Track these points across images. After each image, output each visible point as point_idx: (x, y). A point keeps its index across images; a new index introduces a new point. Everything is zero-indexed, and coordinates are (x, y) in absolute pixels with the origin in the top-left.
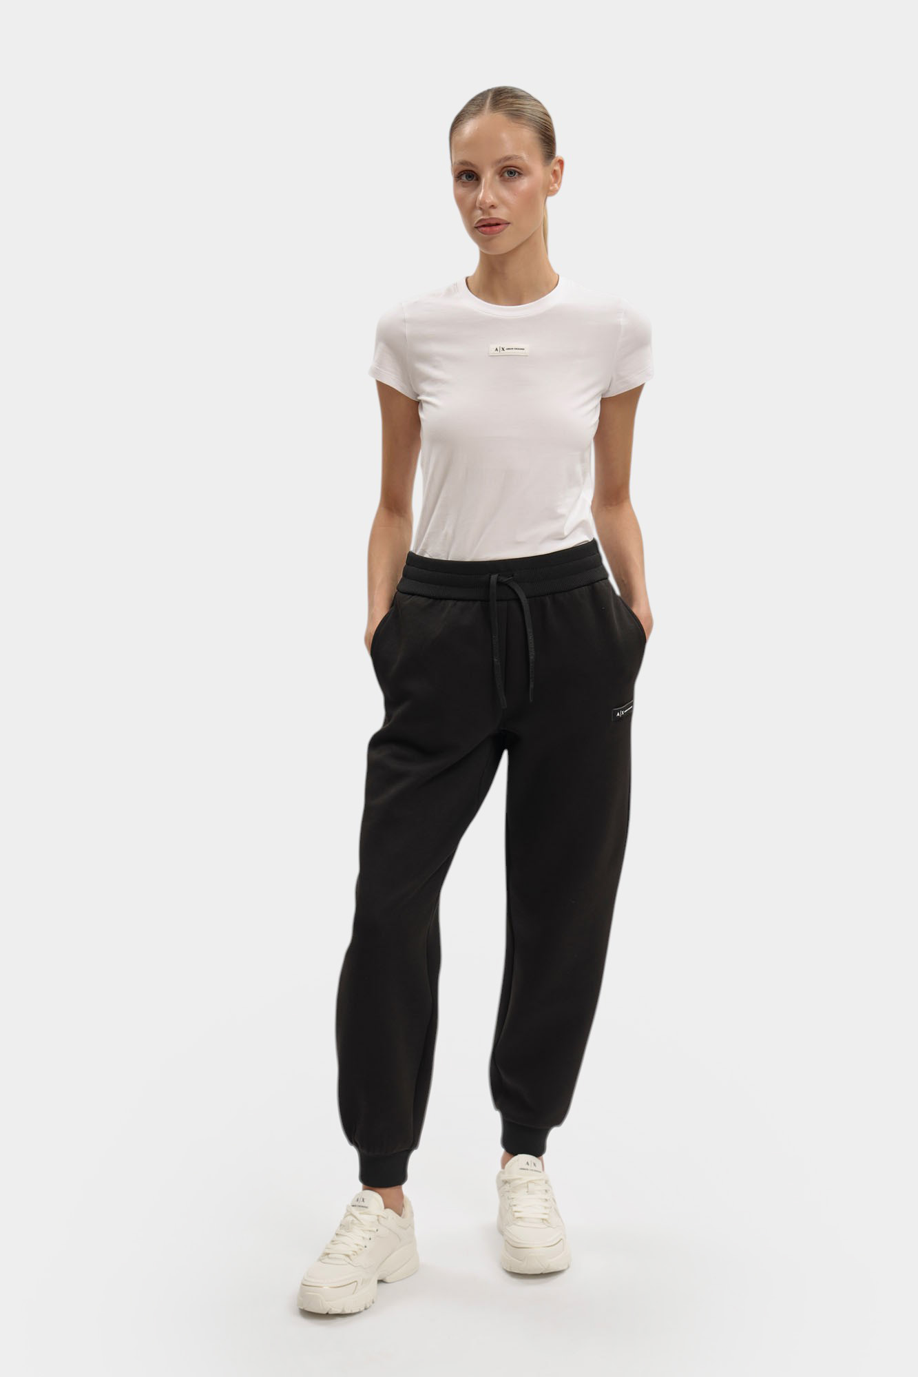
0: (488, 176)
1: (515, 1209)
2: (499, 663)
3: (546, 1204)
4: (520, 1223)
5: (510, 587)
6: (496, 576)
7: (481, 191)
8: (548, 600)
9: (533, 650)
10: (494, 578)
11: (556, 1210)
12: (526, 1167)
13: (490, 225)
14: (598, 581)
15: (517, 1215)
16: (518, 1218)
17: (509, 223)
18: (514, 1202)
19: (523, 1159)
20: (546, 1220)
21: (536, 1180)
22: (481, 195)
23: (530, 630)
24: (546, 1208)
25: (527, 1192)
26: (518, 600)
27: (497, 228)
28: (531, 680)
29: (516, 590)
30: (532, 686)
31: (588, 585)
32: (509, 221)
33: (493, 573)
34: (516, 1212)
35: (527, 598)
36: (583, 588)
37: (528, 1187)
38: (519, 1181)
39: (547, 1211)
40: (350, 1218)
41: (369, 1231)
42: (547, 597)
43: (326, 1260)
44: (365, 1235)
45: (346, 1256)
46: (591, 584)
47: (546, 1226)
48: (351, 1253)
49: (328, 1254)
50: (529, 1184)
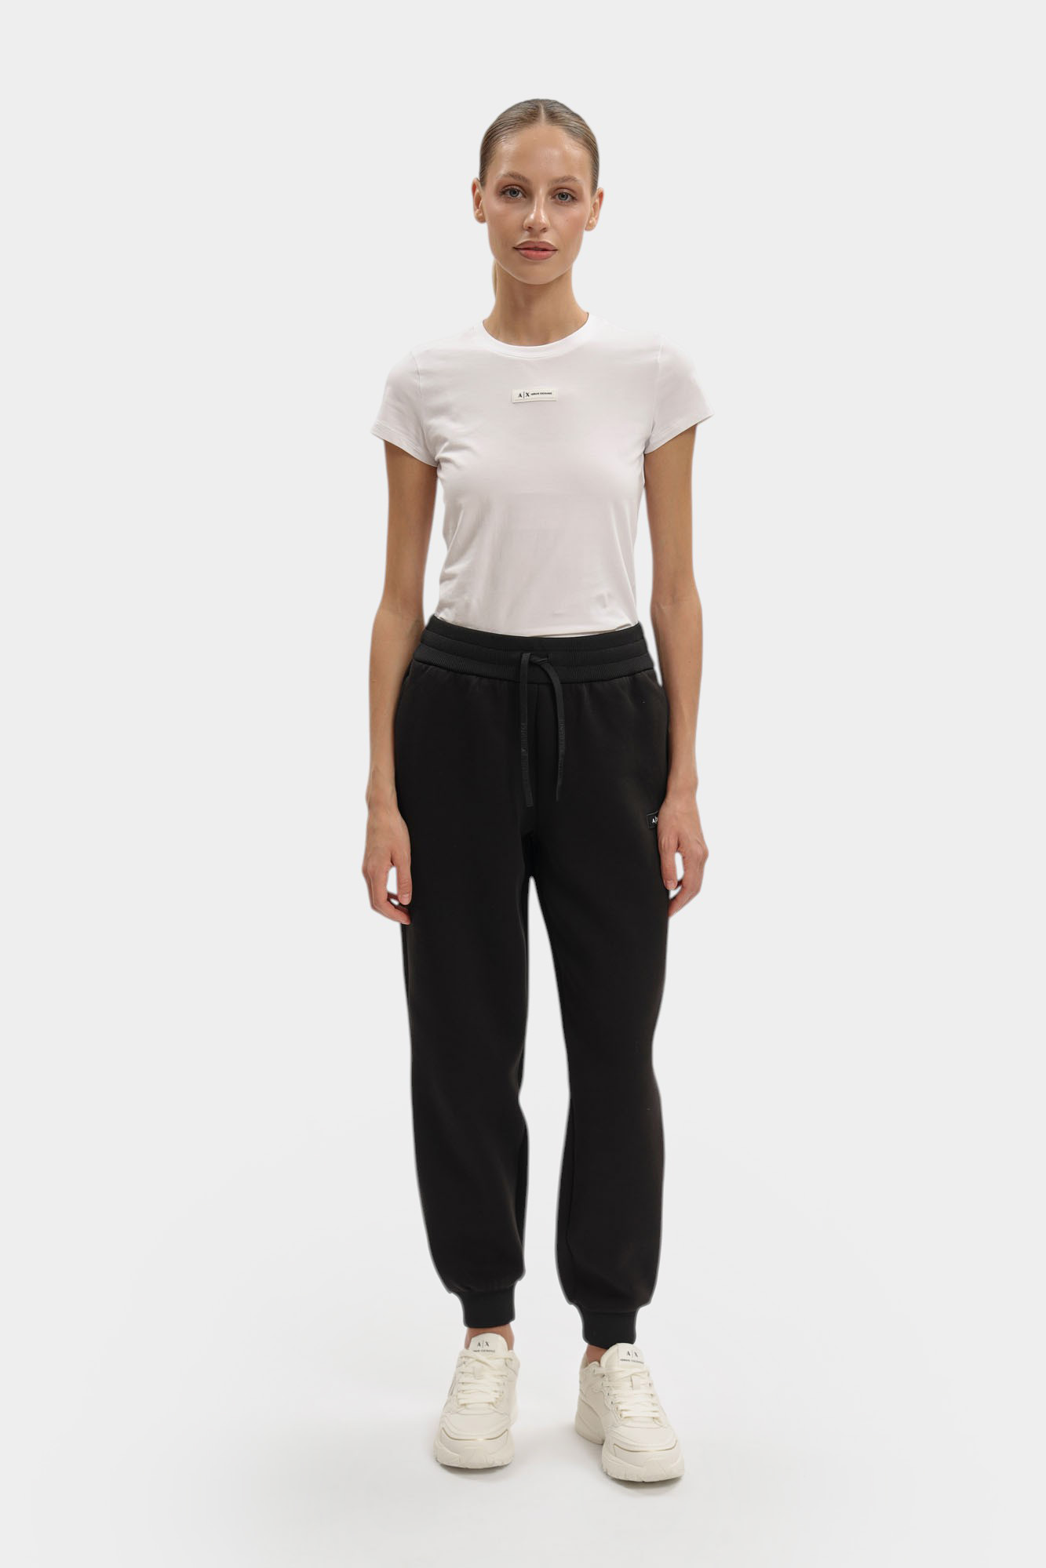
0: (541, 193)
1: (621, 1407)
2: (527, 755)
3: (653, 1401)
4: (629, 1423)
5: (543, 669)
6: (529, 654)
7: (532, 209)
8: (584, 688)
9: (563, 743)
10: (526, 656)
11: (663, 1408)
12: (628, 1357)
13: (536, 249)
14: (640, 672)
15: (625, 1414)
16: (626, 1418)
17: (556, 250)
18: (619, 1399)
19: (620, 1349)
20: (657, 1418)
21: (641, 1373)
22: (532, 216)
23: (561, 721)
24: (653, 1404)
25: (632, 1386)
26: (551, 685)
27: (545, 254)
28: (559, 776)
29: (550, 674)
30: (559, 783)
31: (628, 675)
32: (557, 247)
33: (527, 651)
34: (622, 1410)
35: (562, 683)
36: (624, 678)
37: (631, 1381)
38: (621, 1375)
39: (655, 1409)
40: (477, 1365)
41: (502, 1376)
42: (584, 684)
43: (465, 1411)
44: (499, 1380)
45: (489, 1403)
46: (632, 674)
47: (656, 1426)
48: (493, 1400)
49: (465, 1405)
50: (633, 1377)
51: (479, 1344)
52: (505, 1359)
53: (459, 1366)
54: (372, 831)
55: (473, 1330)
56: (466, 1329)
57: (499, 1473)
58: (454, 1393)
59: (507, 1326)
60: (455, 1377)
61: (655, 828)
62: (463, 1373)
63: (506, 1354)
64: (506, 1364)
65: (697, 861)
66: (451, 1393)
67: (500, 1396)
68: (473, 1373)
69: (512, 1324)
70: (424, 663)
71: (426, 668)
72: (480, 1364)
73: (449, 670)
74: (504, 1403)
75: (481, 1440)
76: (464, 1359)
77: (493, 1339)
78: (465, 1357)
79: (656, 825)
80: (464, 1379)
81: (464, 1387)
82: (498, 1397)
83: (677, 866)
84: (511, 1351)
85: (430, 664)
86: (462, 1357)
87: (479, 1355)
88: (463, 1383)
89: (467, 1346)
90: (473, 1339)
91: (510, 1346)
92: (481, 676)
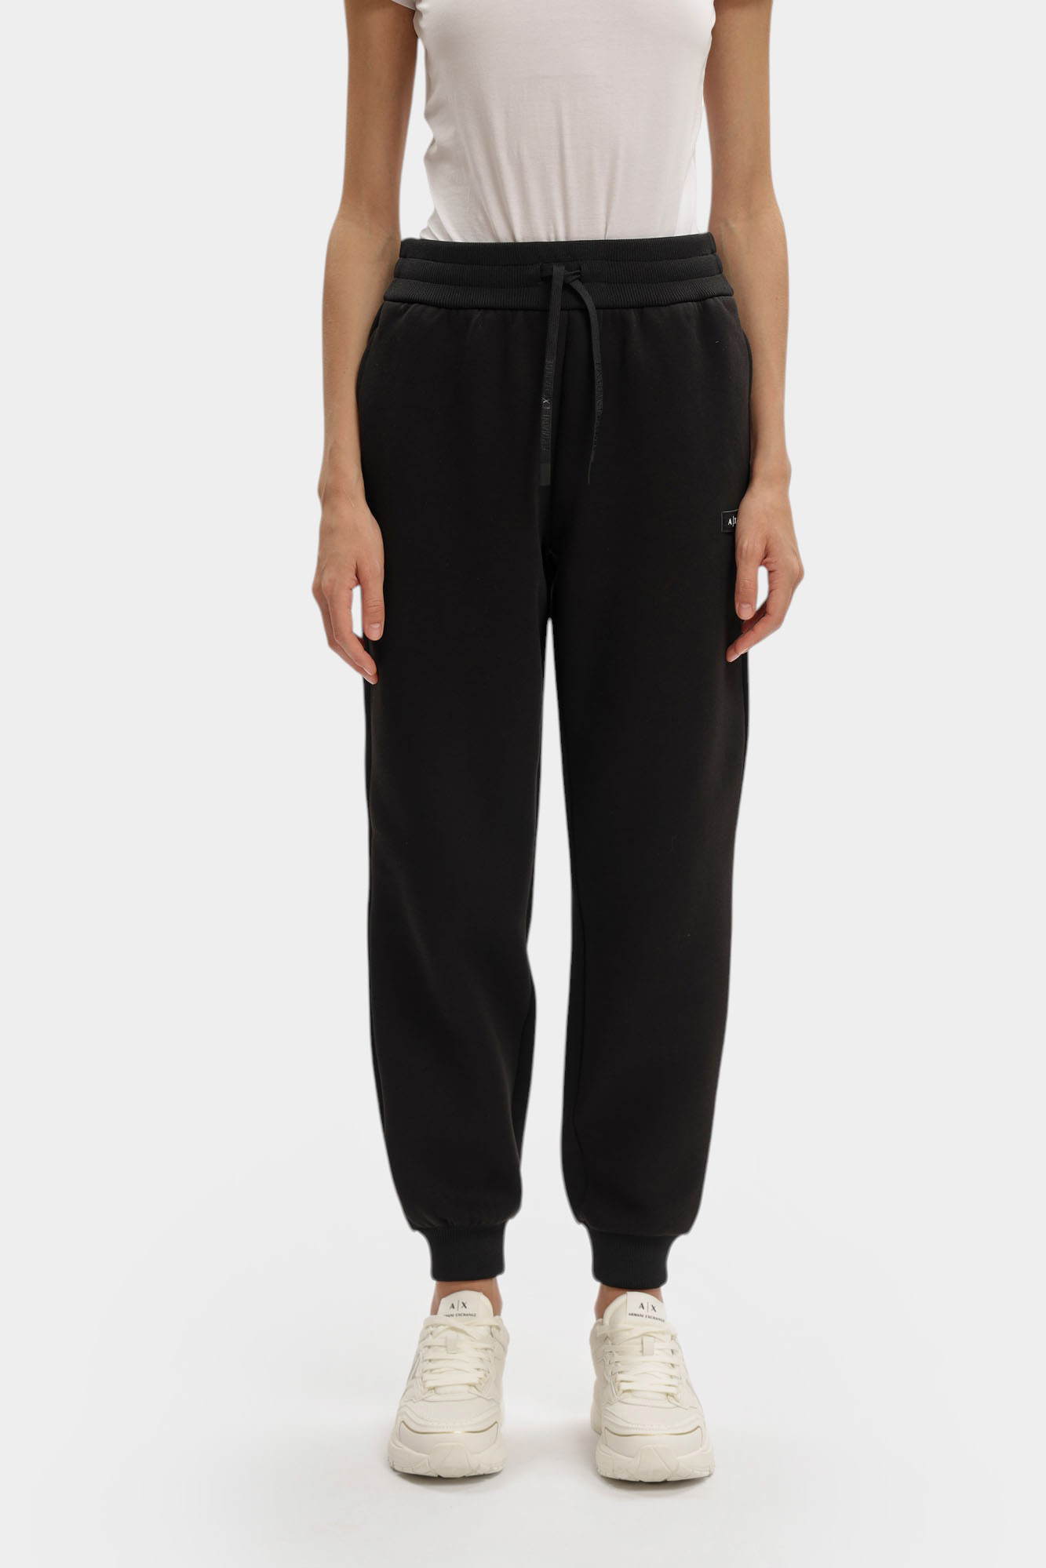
1: (620, 1377)
2: (550, 408)
3: (673, 1372)
4: (629, 1398)
5: (573, 289)
8: (633, 316)
11: (688, 1382)
12: (640, 1311)
14: (712, 297)
15: (624, 1386)
16: (624, 1391)
18: (620, 1367)
19: (633, 1300)
20: (671, 1395)
21: (655, 1332)
24: (671, 1377)
25: (642, 1351)
26: (584, 310)
28: (593, 447)
29: (583, 295)
30: (592, 458)
31: (696, 301)
33: (550, 262)
34: (622, 1381)
35: (601, 307)
36: (690, 303)
37: (642, 1343)
38: (627, 1335)
39: (674, 1382)
40: (452, 1334)
41: (486, 1349)
42: (632, 310)
43: (434, 1397)
44: (482, 1355)
45: (470, 1385)
46: (702, 299)
47: (671, 1405)
48: (475, 1381)
49: (434, 1388)
50: (646, 1339)
51: (453, 1306)
52: (491, 1327)
53: (423, 1339)
54: (327, 532)
55: (444, 1284)
56: (434, 1283)
57: (486, 1483)
58: (417, 1375)
59: (494, 1279)
60: (418, 1355)
61: (732, 533)
62: (429, 1347)
63: (492, 1320)
64: (491, 1333)
65: (786, 578)
66: (412, 1376)
67: (485, 1376)
68: (446, 1347)
69: (499, 1278)
70: (403, 301)
71: (405, 310)
72: (454, 1332)
73: (438, 306)
74: (489, 1386)
75: (458, 1432)
76: (431, 1329)
77: (472, 1298)
78: (432, 1326)
79: (734, 528)
80: (431, 1355)
81: (431, 1366)
82: (482, 1376)
83: (759, 585)
84: (497, 1317)
85: (410, 302)
86: (427, 1327)
87: (453, 1321)
88: (430, 1361)
89: (435, 1310)
90: (443, 1300)
91: (497, 1308)
92: (486, 309)
